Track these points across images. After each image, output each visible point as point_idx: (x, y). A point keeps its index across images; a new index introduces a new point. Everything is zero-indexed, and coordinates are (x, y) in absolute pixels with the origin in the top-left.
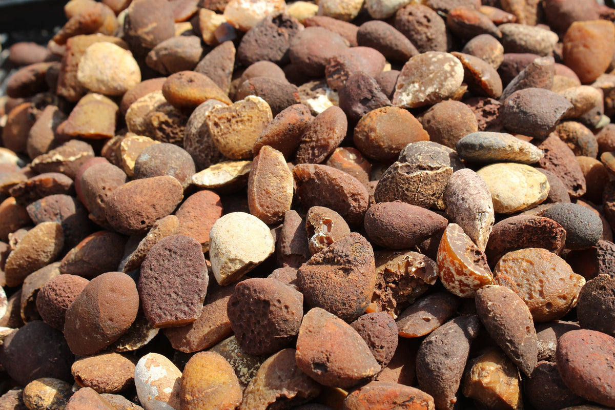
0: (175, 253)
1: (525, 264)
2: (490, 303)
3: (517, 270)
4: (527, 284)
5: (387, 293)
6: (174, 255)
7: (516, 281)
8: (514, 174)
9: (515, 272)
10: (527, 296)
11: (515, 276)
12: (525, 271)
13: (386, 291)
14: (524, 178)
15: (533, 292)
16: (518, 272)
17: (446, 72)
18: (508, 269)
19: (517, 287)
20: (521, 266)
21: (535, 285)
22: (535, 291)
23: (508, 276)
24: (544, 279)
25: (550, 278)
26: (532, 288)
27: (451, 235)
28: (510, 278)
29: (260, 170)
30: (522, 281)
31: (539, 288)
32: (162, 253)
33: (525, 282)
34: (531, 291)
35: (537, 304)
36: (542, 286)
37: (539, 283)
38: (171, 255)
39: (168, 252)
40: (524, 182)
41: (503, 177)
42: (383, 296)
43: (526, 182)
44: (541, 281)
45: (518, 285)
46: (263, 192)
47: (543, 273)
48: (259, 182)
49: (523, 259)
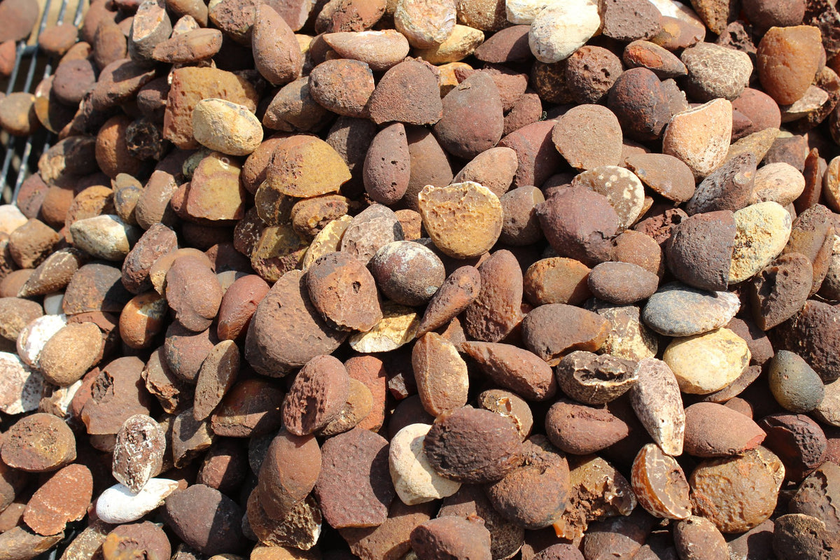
0: (361, 450)
1: (722, 481)
2: (691, 544)
3: (714, 489)
4: (726, 506)
5: (578, 510)
6: (359, 452)
7: (714, 503)
8: (714, 353)
9: (712, 491)
10: (727, 517)
11: (713, 496)
12: (723, 490)
13: (577, 508)
14: (724, 356)
15: (732, 515)
16: (715, 492)
17: (627, 201)
18: (705, 487)
19: (715, 508)
20: (718, 485)
21: (735, 507)
22: (734, 513)
23: (705, 496)
24: (744, 502)
25: (750, 500)
26: (732, 511)
27: (650, 467)
28: (707, 498)
29: (430, 366)
30: (721, 503)
31: (740, 511)
32: (346, 449)
33: (724, 503)
34: (731, 512)
35: (738, 526)
36: (742, 508)
37: (739, 505)
38: (356, 452)
39: (353, 448)
40: (725, 361)
41: (702, 360)
42: (573, 513)
43: (727, 361)
44: (741, 503)
45: (717, 506)
46: (440, 394)
47: (742, 493)
48: (432, 381)
49: (720, 476)
